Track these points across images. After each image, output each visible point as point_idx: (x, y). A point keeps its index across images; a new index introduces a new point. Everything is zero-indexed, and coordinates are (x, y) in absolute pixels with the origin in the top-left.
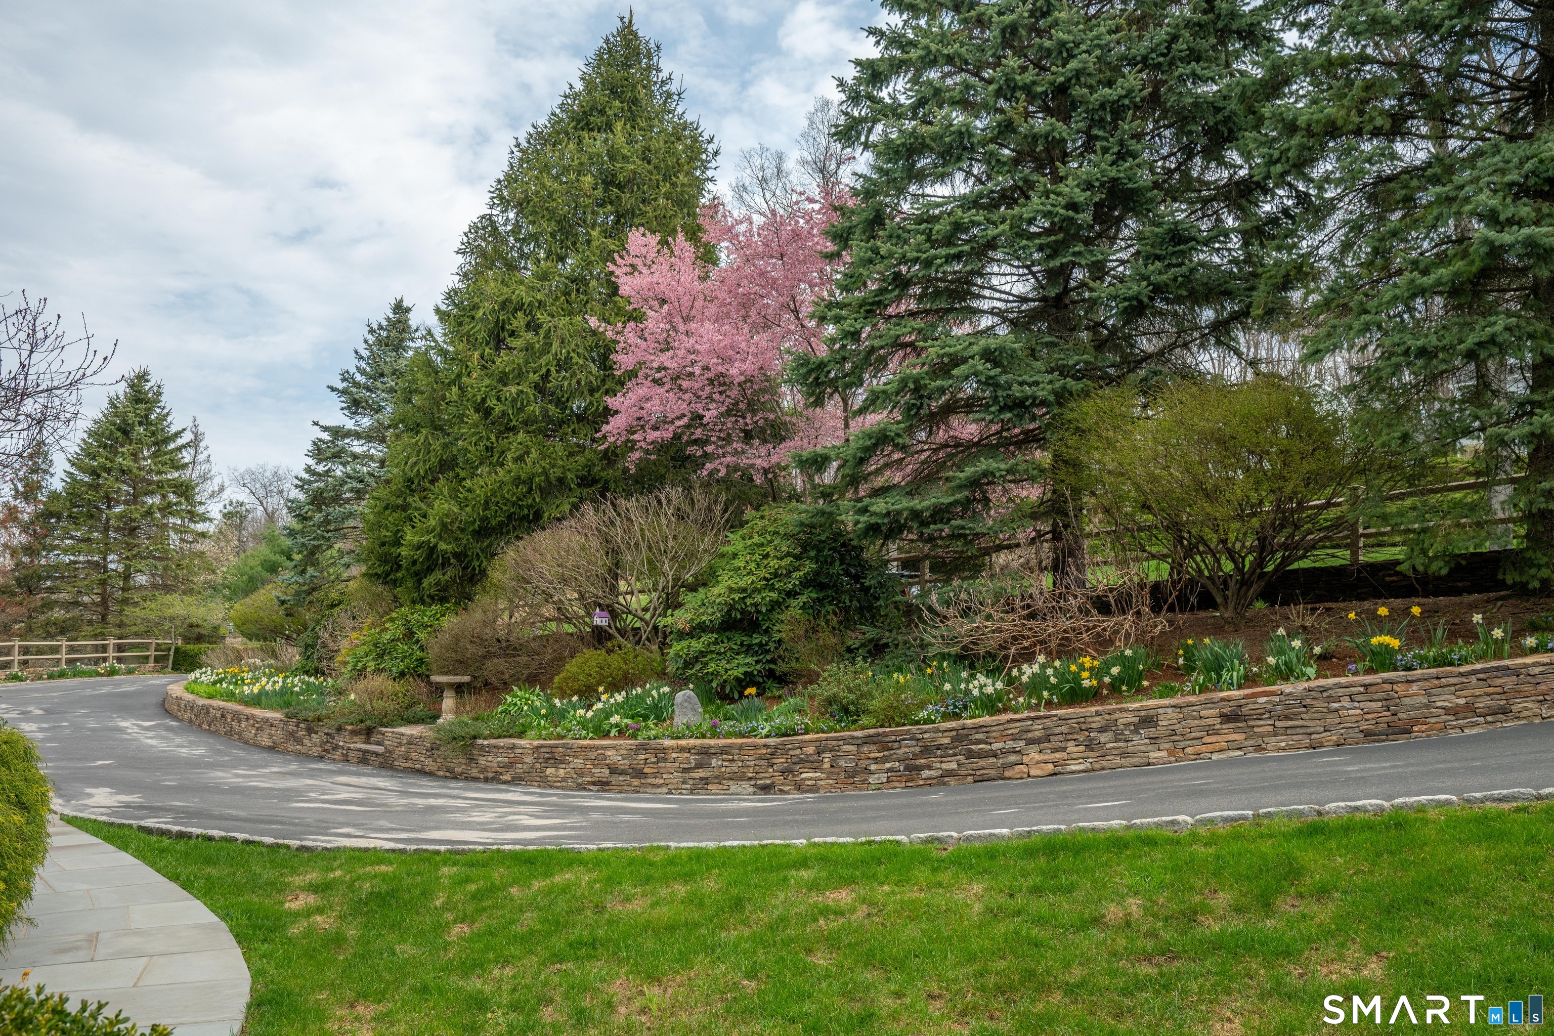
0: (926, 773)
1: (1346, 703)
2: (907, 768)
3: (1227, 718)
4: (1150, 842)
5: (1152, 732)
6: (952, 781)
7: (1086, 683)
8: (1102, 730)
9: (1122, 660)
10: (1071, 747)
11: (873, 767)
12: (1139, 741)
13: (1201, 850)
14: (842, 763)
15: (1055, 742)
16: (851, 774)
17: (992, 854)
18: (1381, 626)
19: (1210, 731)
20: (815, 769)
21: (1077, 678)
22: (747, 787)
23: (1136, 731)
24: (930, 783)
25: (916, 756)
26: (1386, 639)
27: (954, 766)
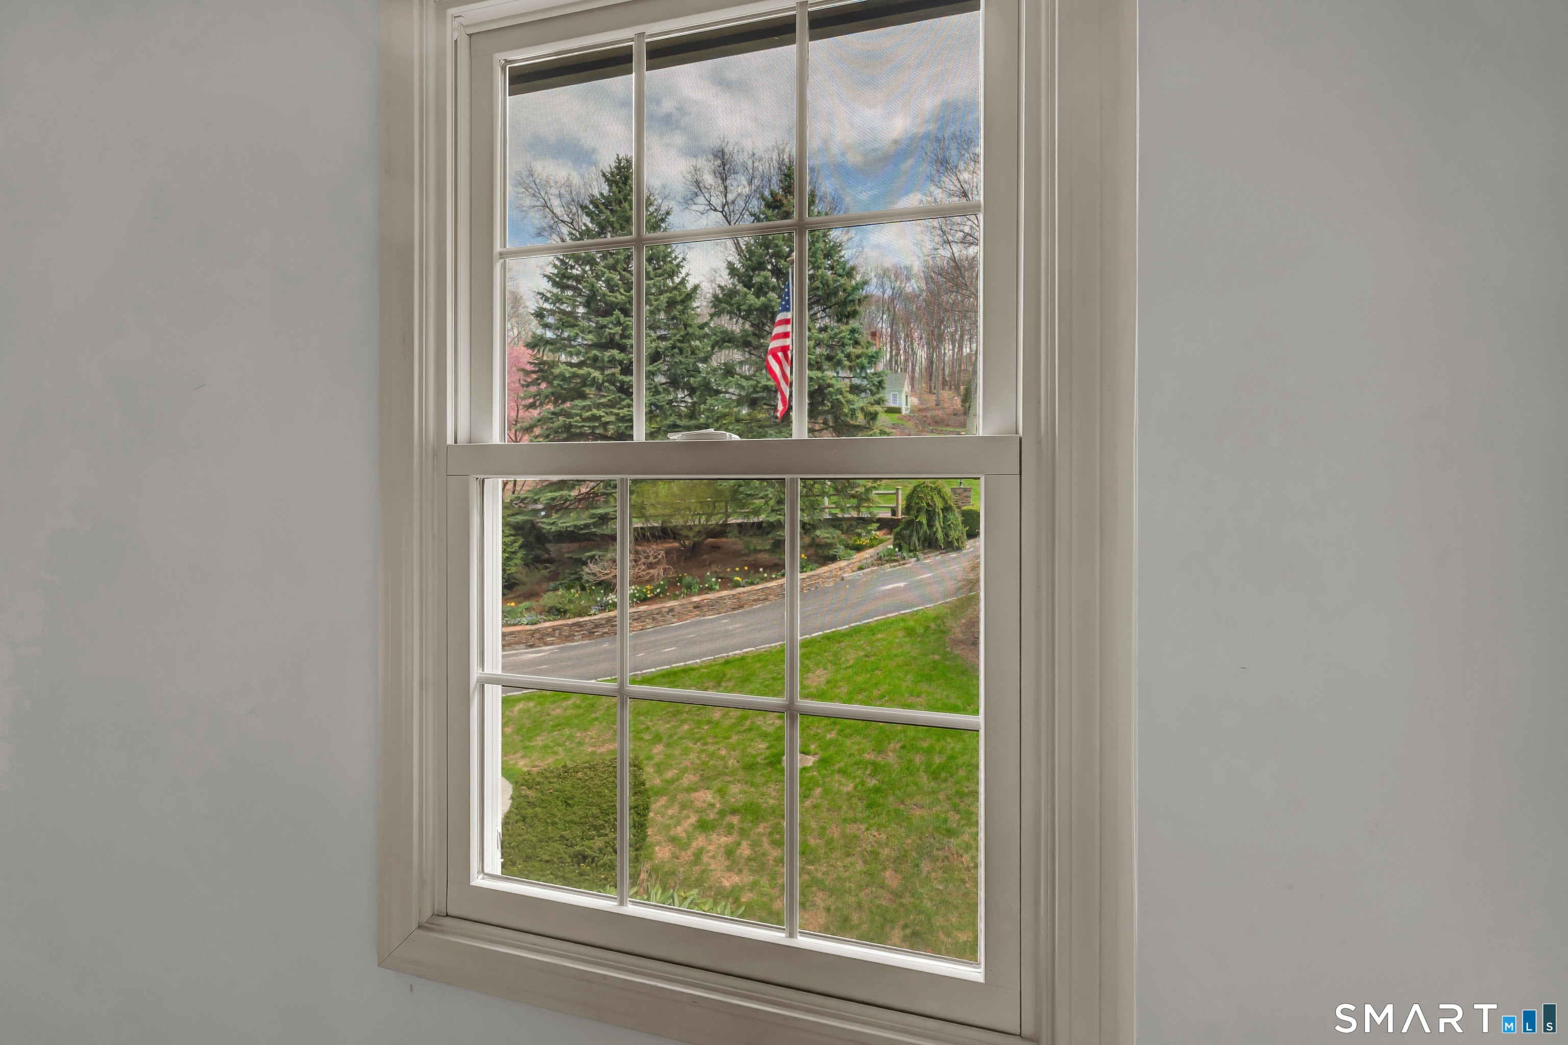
0: (596, 634)
1: (728, 600)
2: (590, 633)
3: (695, 607)
4: (693, 669)
5: (673, 613)
6: (606, 635)
7: (649, 596)
8: (657, 614)
9: (659, 586)
10: (648, 621)
11: (576, 634)
12: (669, 616)
13: (703, 670)
14: (564, 634)
15: (642, 619)
16: (566, 637)
17: (654, 678)
18: (738, 574)
19: (691, 611)
20: (553, 637)
21: (645, 594)
22: (522, 646)
23: (668, 614)
24: (599, 637)
25: (593, 628)
26: (738, 578)
27: (606, 630)
